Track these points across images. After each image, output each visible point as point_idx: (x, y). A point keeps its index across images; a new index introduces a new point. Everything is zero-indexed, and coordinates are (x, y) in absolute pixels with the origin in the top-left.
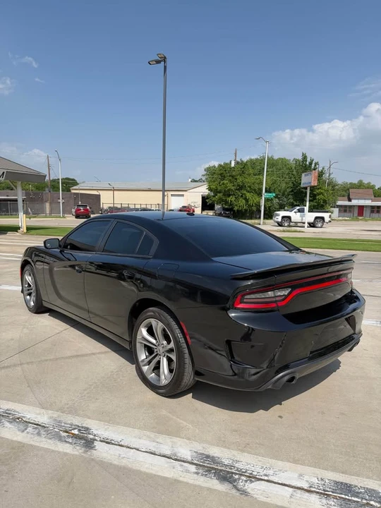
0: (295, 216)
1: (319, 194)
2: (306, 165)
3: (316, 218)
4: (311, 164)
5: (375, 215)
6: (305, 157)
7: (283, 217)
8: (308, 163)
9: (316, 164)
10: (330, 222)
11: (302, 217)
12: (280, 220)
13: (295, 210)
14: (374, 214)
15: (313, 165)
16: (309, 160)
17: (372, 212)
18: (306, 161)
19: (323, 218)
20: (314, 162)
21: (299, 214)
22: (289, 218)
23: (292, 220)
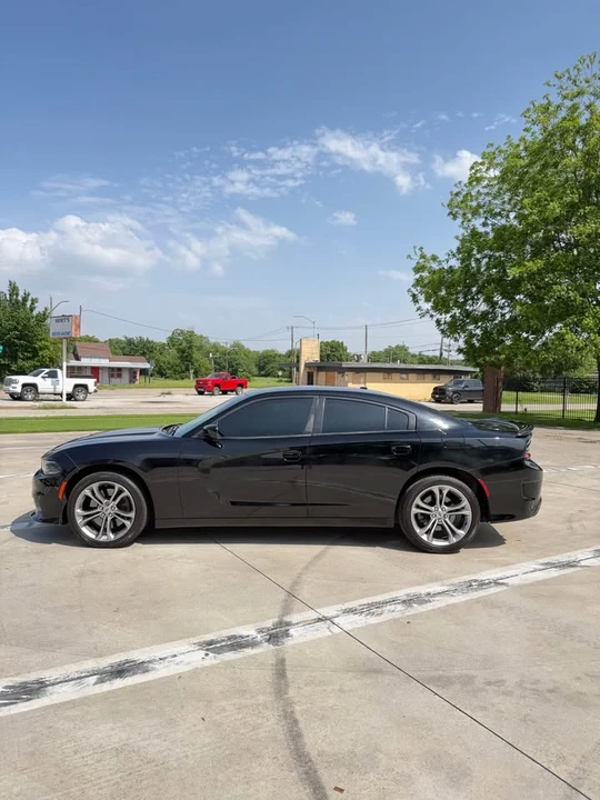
0: (44, 384)
1: (41, 349)
2: (17, 302)
3: (76, 386)
4: (25, 299)
5: (115, 381)
6: (14, 289)
7: (24, 385)
8: (20, 298)
9: (34, 301)
10: (96, 391)
11: (55, 384)
12: (18, 389)
13: (42, 374)
14: (113, 380)
15: (29, 303)
16: (21, 294)
17: (112, 376)
18: (17, 295)
19: (85, 387)
20: (30, 298)
21: (49, 380)
22: (34, 386)
23: (40, 390)
